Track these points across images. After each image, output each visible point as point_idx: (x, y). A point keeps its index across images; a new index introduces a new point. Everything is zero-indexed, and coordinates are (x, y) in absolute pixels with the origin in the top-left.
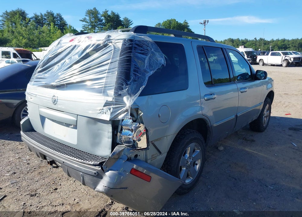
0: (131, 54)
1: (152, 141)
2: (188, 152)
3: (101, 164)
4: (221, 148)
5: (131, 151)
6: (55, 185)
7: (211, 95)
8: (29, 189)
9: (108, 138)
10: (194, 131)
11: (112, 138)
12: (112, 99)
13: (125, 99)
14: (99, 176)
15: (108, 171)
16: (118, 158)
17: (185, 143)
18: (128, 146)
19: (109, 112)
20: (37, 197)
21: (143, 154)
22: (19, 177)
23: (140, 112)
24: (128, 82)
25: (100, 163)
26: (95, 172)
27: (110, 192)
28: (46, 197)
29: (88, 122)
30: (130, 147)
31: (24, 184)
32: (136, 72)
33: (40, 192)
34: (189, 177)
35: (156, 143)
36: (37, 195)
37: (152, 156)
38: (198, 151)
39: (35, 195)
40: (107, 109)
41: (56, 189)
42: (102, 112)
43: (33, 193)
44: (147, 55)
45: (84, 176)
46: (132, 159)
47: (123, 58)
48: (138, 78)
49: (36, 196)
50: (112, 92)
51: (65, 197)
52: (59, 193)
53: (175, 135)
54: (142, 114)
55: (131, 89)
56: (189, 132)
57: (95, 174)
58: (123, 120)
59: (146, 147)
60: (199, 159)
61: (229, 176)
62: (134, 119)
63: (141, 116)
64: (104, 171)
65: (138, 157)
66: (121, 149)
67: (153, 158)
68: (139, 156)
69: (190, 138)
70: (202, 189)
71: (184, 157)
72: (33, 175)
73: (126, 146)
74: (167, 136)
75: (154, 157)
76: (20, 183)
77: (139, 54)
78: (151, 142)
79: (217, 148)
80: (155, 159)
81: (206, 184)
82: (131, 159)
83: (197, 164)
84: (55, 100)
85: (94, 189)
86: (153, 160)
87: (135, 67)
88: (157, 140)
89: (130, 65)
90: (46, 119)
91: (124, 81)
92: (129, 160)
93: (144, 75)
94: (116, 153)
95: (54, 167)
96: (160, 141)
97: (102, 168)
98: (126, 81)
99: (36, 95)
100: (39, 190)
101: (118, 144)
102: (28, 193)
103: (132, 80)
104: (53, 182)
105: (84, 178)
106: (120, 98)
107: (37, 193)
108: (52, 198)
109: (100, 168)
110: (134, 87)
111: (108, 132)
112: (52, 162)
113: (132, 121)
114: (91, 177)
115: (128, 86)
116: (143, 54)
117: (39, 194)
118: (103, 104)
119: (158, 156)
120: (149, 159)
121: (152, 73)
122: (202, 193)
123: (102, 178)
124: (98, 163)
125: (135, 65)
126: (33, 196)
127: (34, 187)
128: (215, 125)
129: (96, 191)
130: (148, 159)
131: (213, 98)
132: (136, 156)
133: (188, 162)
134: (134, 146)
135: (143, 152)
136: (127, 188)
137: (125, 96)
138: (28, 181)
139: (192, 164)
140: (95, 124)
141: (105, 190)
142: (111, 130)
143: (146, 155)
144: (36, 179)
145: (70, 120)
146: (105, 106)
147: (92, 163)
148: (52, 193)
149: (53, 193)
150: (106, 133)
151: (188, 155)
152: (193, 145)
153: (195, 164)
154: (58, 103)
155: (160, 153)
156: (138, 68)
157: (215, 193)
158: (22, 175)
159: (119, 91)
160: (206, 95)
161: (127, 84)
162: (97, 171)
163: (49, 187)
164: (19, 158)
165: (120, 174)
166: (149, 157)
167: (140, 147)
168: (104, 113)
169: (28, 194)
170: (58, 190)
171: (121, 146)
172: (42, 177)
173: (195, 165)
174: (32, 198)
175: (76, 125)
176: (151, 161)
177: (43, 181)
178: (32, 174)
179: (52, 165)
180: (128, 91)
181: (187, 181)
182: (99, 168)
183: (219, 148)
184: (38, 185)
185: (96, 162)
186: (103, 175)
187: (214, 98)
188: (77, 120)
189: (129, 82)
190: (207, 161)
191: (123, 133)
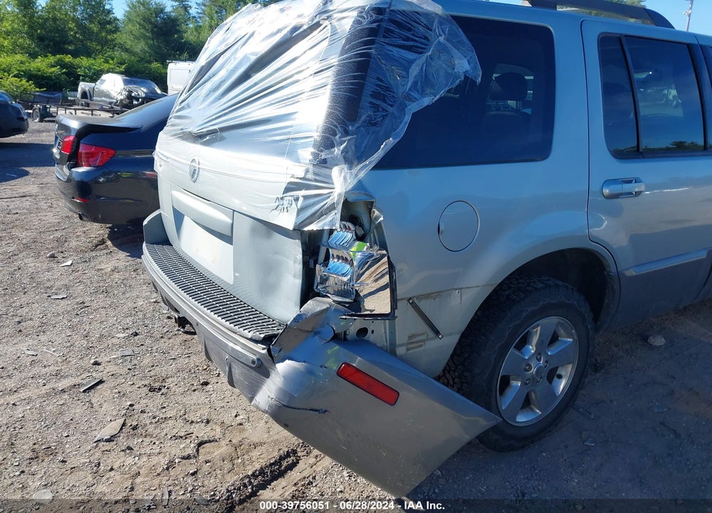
0: (370, 49)
1: (410, 299)
2: (535, 340)
3: (267, 340)
4: (659, 341)
5: (344, 317)
6: (207, 374)
7: (630, 182)
8: (152, 373)
9: (295, 276)
10: (560, 283)
11: (301, 278)
12: (304, 172)
13: (335, 172)
14: (261, 369)
15: (283, 360)
16: (311, 332)
17: (524, 314)
18: (339, 303)
19: (294, 209)
20: (162, 394)
21: (385, 328)
22: (142, 345)
23: (377, 213)
24: (350, 128)
25: (264, 338)
26: (255, 358)
27: (282, 413)
28: (180, 398)
29: (254, 231)
30: (345, 306)
31: (147, 360)
32: (380, 99)
33: (171, 386)
34: (532, 410)
35: (423, 305)
36: (164, 390)
37: (410, 337)
38: (566, 342)
39: (160, 389)
40: (290, 198)
41: (206, 384)
42: (279, 207)
43: (157, 385)
44: (421, 53)
45: (233, 365)
46: (348, 337)
47: (347, 58)
48: (384, 117)
49: (160, 393)
50: (307, 154)
51: (218, 404)
52: (210, 393)
53: (490, 290)
54: (382, 219)
55: (356, 147)
56: (541, 285)
57: (253, 362)
58: (331, 232)
59: (387, 310)
60: (569, 363)
61: (662, 423)
62: (360, 232)
63: (380, 222)
64: (273, 358)
65: (369, 336)
66: (319, 309)
67: (413, 343)
68: (373, 332)
69: (541, 303)
70: (567, 447)
71: (517, 352)
72: (170, 345)
73: (334, 301)
74: (461, 289)
75: (418, 342)
76: (138, 358)
77: (395, 50)
78: (408, 301)
79: (646, 341)
80: (422, 346)
81: (584, 433)
82: (345, 339)
83: (560, 377)
84: (195, 170)
85: (251, 399)
86: (414, 348)
87: (377, 85)
88: (427, 296)
89: (363, 78)
90: (185, 217)
91: (339, 123)
92: (339, 338)
93: (402, 109)
94: (304, 317)
95: (186, 333)
96: (437, 299)
97: (269, 351)
98: (346, 125)
99: (167, 158)
100: (170, 380)
101: (319, 295)
102: (146, 383)
103: (364, 122)
104: (205, 367)
105: (233, 370)
106: (324, 171)
107: (165, 386)
108: (192, 402)
109: (266, 350)
110: (365, 143)
111: (295, 262)
112: (182, 322)
113: (354, 237)
114: (246, 370)
115: (348, 137)
116: (409, 49)
117: (168, 388)
118: (284, 186)
119: (428, 339)
120: (401, 345)
121: (427, 101)
122: (563, 456)
123: (267, 375)
124: (262, 336)
125: (378, 79)
126: (154, 391)
127: (162, 370)
128: (631, 273)
129: (254, 406)
130: (397, 343)
131: (631, 193)
132: (363, 331)
133: (530, 368)
134: (354, 304)
135: (385, 323)
136: (325, 411)
137: (336, 165)
138: (155, 356)
139: (545, 374)
140: (269, 236)
141: (270, 406)
142: (301, 256)
143: (393, 333)
144: (173, 354)
145: (220, 222)
146: (287, 190)
147: (250, 335)
148: (195, 390)
149: (196, 392)
150: (291, 263)
151: (532, 349)
152: (552, 321)
153: (552, 375)
154: (200, 178)
155: (437, 332)
156: (388, 89)
157: (602, 465)
158: (148, 341)
159: (322, 151)
160: (608, 182)
161: (346, 133)
162: (258, 356)
163: (193, 375)
164: (155, 302)
165: (309, 372)
166: (401, 338)
167: (371, 311)
168: (285, 210)
169: (146, 385)
170: (209, 386)
171: (320, 302)
172: (186, 351)
173: (556, 378)
174: (150, 394)
175: (230, 235)
176: (408, 350)
177: (187, 362)
178: (171, 341)
179: (184, 328)
180: (345, 151)
181: (522, 418)
182: (263, 349)
183: (652, 340)
184: (172, 368)
185: (258, 333)
186: (272, 369)
187: (638, 194)
188: (232, 224)
189: (353, 126)
190: (603, 371)
191: (330, 266)
